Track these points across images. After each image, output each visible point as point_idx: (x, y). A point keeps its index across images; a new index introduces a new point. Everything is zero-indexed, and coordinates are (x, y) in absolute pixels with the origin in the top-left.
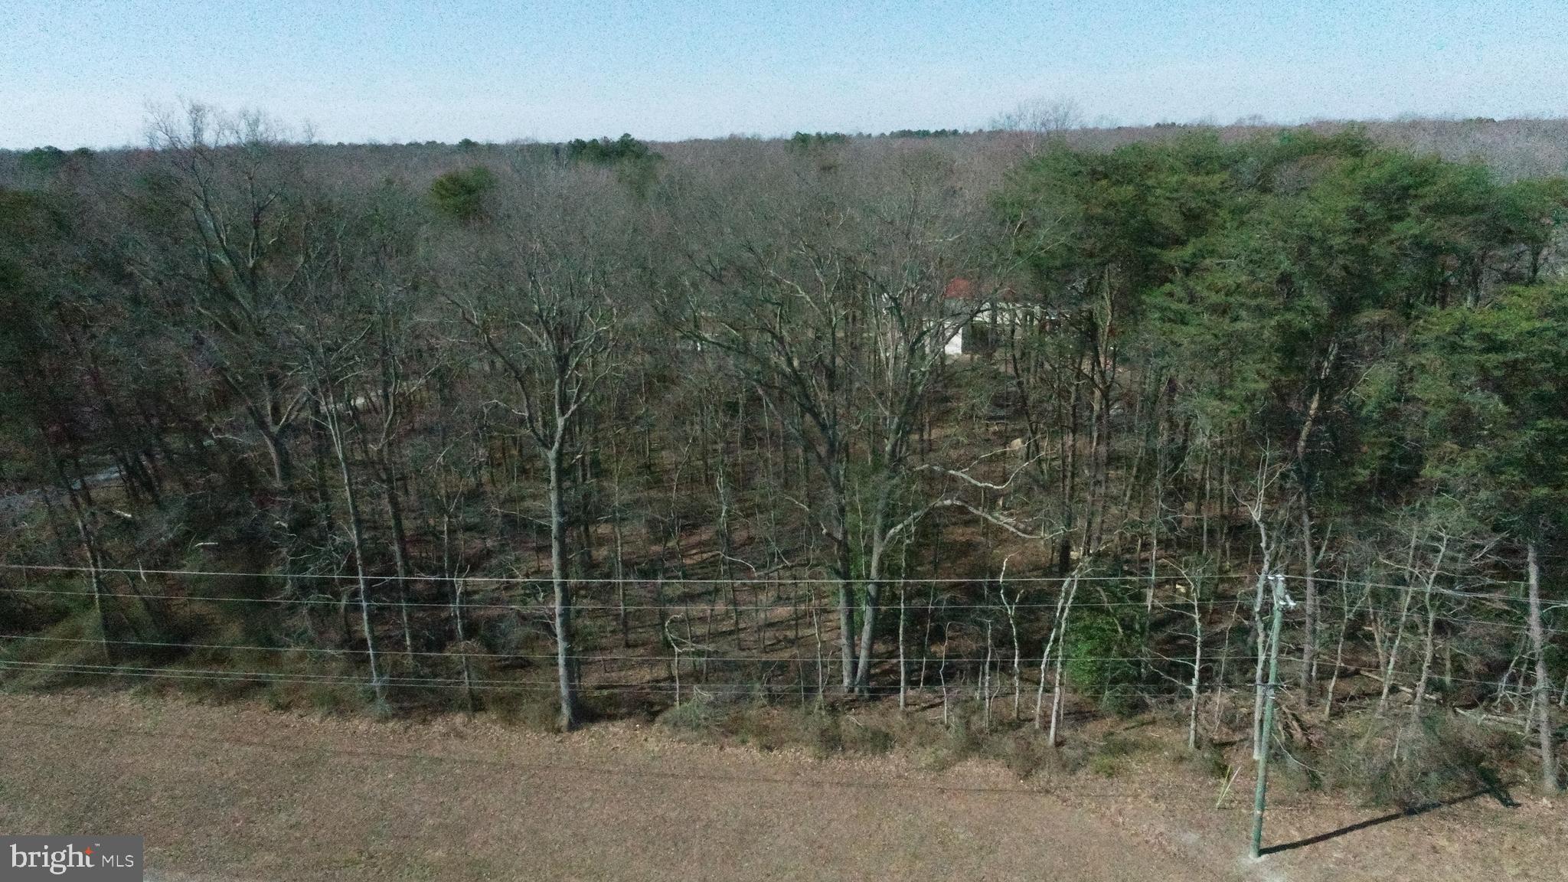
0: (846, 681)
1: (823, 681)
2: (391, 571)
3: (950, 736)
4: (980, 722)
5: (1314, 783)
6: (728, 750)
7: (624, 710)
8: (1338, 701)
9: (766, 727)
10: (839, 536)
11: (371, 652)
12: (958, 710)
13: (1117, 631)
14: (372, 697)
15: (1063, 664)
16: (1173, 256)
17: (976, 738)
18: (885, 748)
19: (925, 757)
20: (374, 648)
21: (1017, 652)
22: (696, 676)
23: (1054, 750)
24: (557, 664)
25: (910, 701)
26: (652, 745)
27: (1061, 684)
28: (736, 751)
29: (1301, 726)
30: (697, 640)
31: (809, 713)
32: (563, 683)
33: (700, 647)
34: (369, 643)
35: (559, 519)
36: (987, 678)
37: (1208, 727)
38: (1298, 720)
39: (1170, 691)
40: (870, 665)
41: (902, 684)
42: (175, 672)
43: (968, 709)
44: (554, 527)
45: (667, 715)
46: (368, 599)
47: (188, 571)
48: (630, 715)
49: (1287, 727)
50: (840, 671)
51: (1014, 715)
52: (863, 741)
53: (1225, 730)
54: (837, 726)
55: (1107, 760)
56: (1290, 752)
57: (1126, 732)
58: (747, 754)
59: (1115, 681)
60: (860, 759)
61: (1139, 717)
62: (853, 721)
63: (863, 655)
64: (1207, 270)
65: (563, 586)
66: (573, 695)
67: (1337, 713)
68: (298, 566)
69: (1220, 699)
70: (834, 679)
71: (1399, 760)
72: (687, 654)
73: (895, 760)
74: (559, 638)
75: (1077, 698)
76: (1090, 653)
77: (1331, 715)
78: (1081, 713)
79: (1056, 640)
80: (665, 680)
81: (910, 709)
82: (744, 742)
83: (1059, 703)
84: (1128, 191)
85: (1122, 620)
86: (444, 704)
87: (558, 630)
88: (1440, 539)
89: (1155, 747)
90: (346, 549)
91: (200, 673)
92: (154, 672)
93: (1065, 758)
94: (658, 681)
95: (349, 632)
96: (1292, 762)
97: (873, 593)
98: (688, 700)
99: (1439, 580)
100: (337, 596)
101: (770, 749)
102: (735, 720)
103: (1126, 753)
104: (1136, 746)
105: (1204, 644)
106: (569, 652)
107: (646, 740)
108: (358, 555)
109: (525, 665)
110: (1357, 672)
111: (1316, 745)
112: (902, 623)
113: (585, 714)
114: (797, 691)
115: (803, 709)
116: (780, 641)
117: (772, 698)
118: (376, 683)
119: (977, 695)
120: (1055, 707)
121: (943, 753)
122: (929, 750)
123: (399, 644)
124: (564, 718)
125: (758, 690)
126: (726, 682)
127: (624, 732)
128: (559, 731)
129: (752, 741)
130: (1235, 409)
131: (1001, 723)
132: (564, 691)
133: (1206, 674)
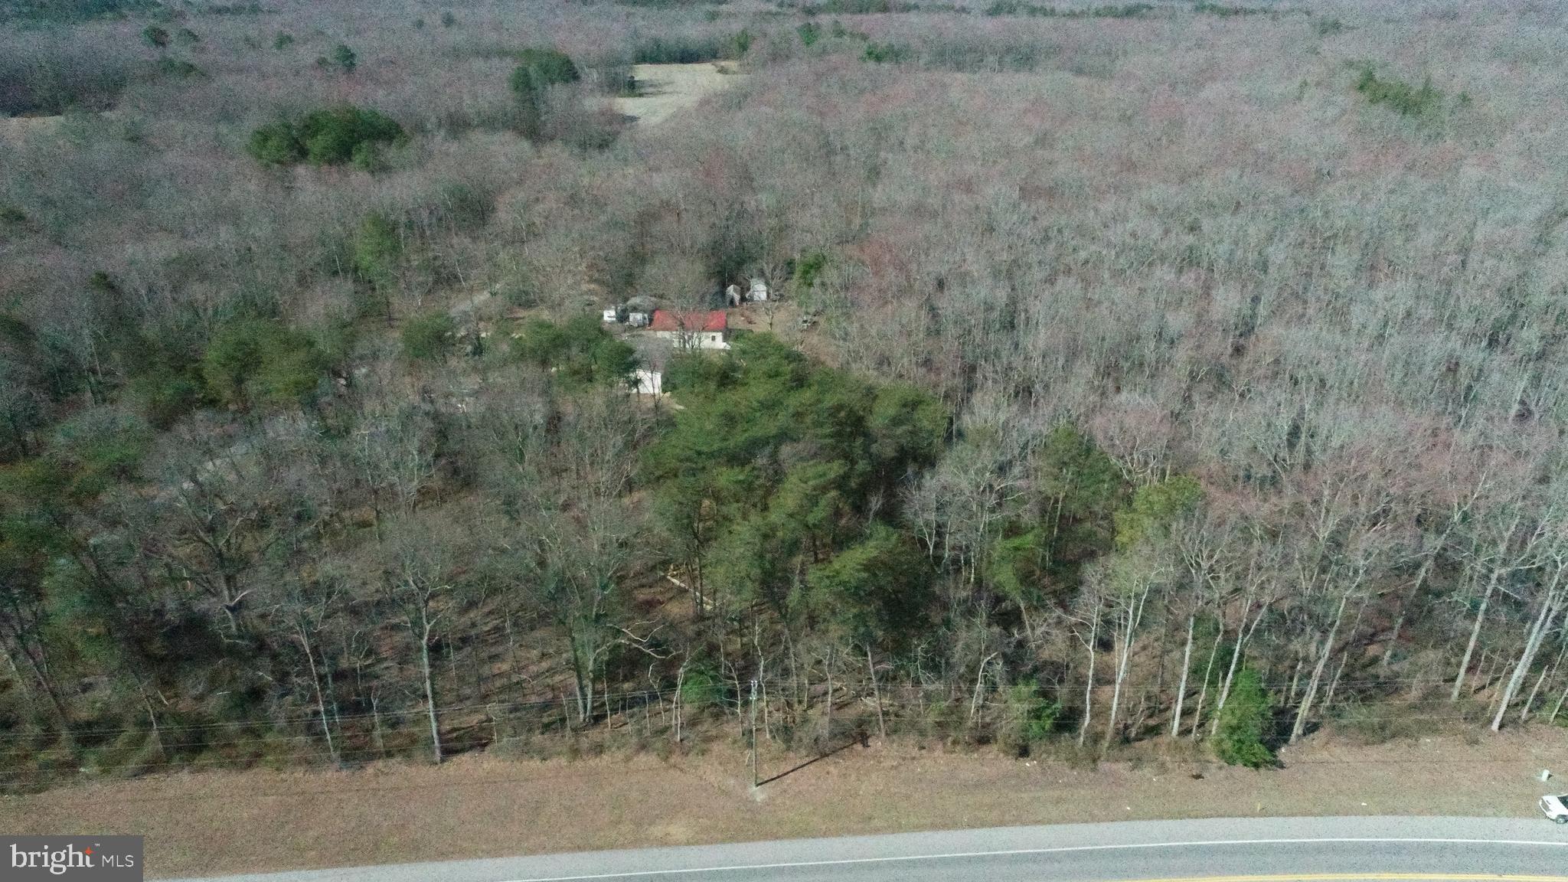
0: (581, 714)
1: (569, 715)
3: (632, 741)
6: (525, 763)
9: (543, 747)
11: (328, 736)
12: (636, 725)
17: (644, 741)
18: (601, 752)
19: (620, 755)
20: (330, 734)
23: (679, 744)
25: (612, 723)
26: (484, 765)
28: (529, 764)
31: (565, 736)
32: (434, 730)
40: (593, 701)
41: (609, 713)
45: (491, 745)
48: (471, 747)
50: (577, 708)
52: (591, 750)
54: (578, 742)
55: (703, 747)
58: (534, 764)
60: (589, 760)
66: (440, 739)
70: (574, 715)
73: (606, 759)
80: (486, 721)
81: (613, 727)
82: (532, 757)
89: (726, 736)
93: (683, 748)
94: (482, 723)
101: (546, 760)
102: (526, 745)
104: (717, 737)
107: (481, 762)
113: (448, 750)
114: (555, 723)
115: (560, 734)
121: (628, 752)
122: (623, 750)
124: (438, 754)
128: (436, 764)
129: (536, 756)
131: (657, 732)
132: (436, 736)
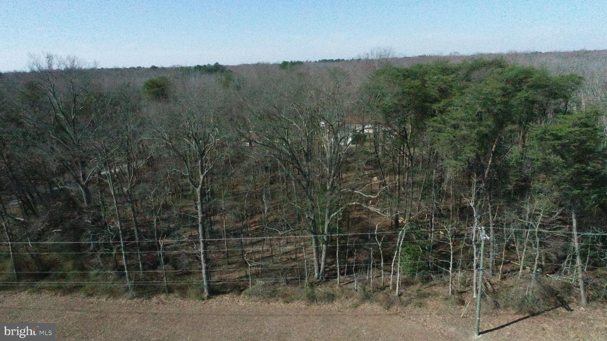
0: (316, 274)
1: (307, 275)
2: (133, 239)
3: (358, 294)
4: (369, 288)
5: (497, 306)
6: (271, 304)
7: (229, 290)
8: (504, 273)
9: (286, 294)
10: (312, 218)
11: (126, 271)
12: (360, 284)
13: (419, 250)
14: (127, 289)
15: (400, 264)
16: (435, 106)
17: (368, 294)
18: (333, 300)
19: (349, 303)
20: (128, 269)
21: (382, 260)
22: (257, 275)
23: (398, 297)
24: (201, 273)
25: (341, 281)
26: (241, 303)
27: (400, 272)
28: (274, 304)
29: (491, 284)
30: (256, 260)
31: (303, 288)
32: (204, 280)
33: (258, 263)
34: (126, 268)
35: (201, 215)
36: (371, 271)
37: (455, 286)
38: (489, 282)
39: (441, 273)
40: (325, 268)
41: (338, 274)
42: (44, 283)
43: (364, 283)
44: (200, 219)
45: (247, 291)
46: (125, 250)
47: (49, 242)
48: (232, 291)
49: (485, 284)
50: (314, 270)
51: (382, 285)
52: (324, 298)
53: (462, 287)
54: (313, 292)
55: (419, 301)
56: (487, 294)
57: (425, 290)
58: (279, 305)
59: (420, 270)
60: (323, 305)
61: (430, 283)
62: (321, 290)
63: (322, 264)
64: (449, 111)
65: (204, 242)
66: (209, 285)
67: (504, 278)
68: (95, 238)
69: (460, 275)
70: (311, 274)
71: (528, 295)
72: (253, 266)
73: (337, 305)
74: (203, 263)
75: (405, 277)
76: (410, 259)
77: (501, 279)
78: (407, 282)
79: (397, 255)
80: (245, 277)
81: (341, 284)
82: (277, 300)
83: (399, 279)
84: (417, 82)
85: (421, 246)
86: (156, 291)
87: (202, 259)
88: (540, 211)
89: (436, 295)
90: (115, 230)
91: (55, 283)
92: (36, 284)
93: (402, 301)
94: (242, 278)
95: (116, 263)
96: (488, 297)
97: (326, 240)
98: (254, 285)
99: (540, 226)
100: (112, 249)
101: (288, 303)
102: (273, 291)
103: (426, 297)
104: (429, 294)
105: (454, 254)
106: (207, 268)
107: (238, 301)
108: (120, 232)
109: (189, 274)
110: (509, 262)
111: (497, 291)
112: (337, 251)
113: (214, 292)
114: (297, 279)
115: (300, 286)
116: (289, 259)
117: (288, 282)
118: (128, 284)
119: (367, 278)
120: (398, 281)
121: (356, 301)
122: (350, 300)
123: (137, 268)
124: (206, 294)
125: (282, 279)
126: (269, 277)
127: (230, 299)
128: (203, 299)
129: (280, 300)
130: (462, 164)
131: (378, 288)
132: (205, 283)
133: (455, 266)
